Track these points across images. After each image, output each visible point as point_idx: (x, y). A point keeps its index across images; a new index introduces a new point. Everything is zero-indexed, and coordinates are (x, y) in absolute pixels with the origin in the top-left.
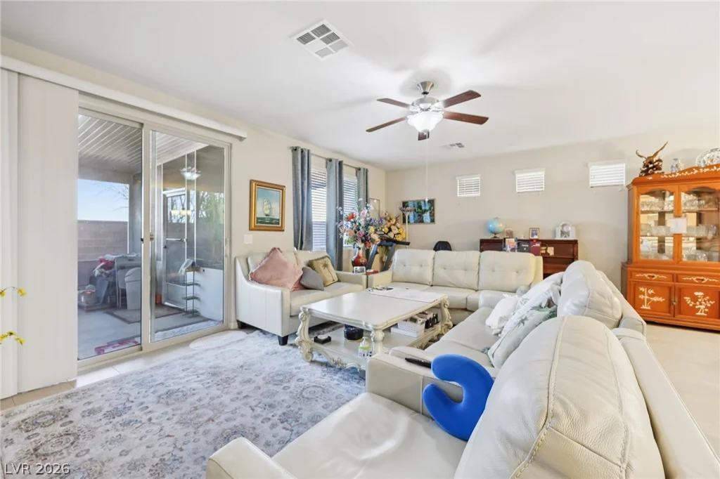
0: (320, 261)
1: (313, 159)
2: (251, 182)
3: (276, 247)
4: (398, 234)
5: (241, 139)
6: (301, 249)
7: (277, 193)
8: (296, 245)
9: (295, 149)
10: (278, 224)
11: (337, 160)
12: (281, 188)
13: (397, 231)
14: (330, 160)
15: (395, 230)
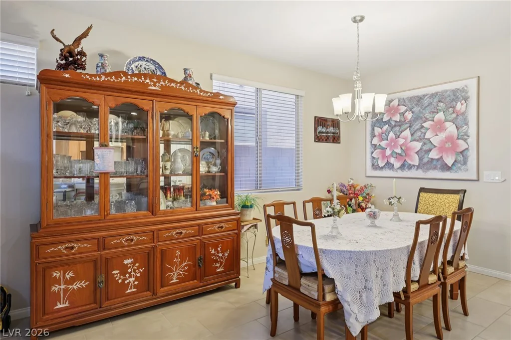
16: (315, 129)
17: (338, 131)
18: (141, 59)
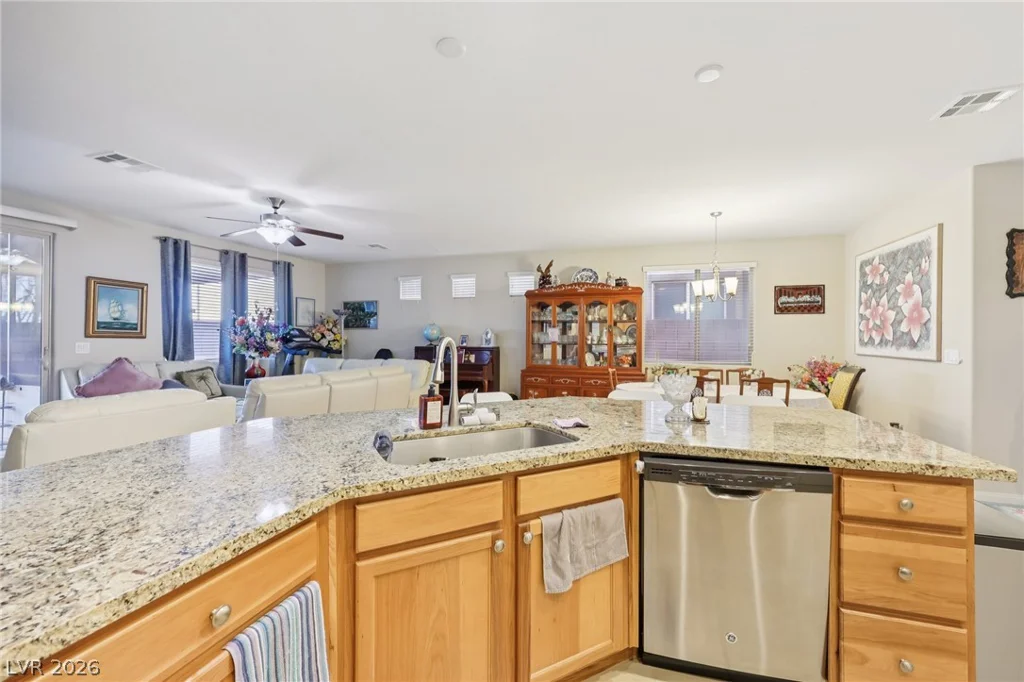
0: (195, 373)
1: (193, 251)
2: (88, 279)
3: (123, 356)
4: (334, 340)
5: (71, 229)
6: (173, 359)
7: (135, 293)
8: (166, 355)
9: (164, 240)
10: (136, 329)
11: (235, 253)
12: (141, 287)
13: (332, 337)
14: (226, 252)
15: (330, 337)
16: (776, 300)
17: (819, 299)
18: (583, 270)
